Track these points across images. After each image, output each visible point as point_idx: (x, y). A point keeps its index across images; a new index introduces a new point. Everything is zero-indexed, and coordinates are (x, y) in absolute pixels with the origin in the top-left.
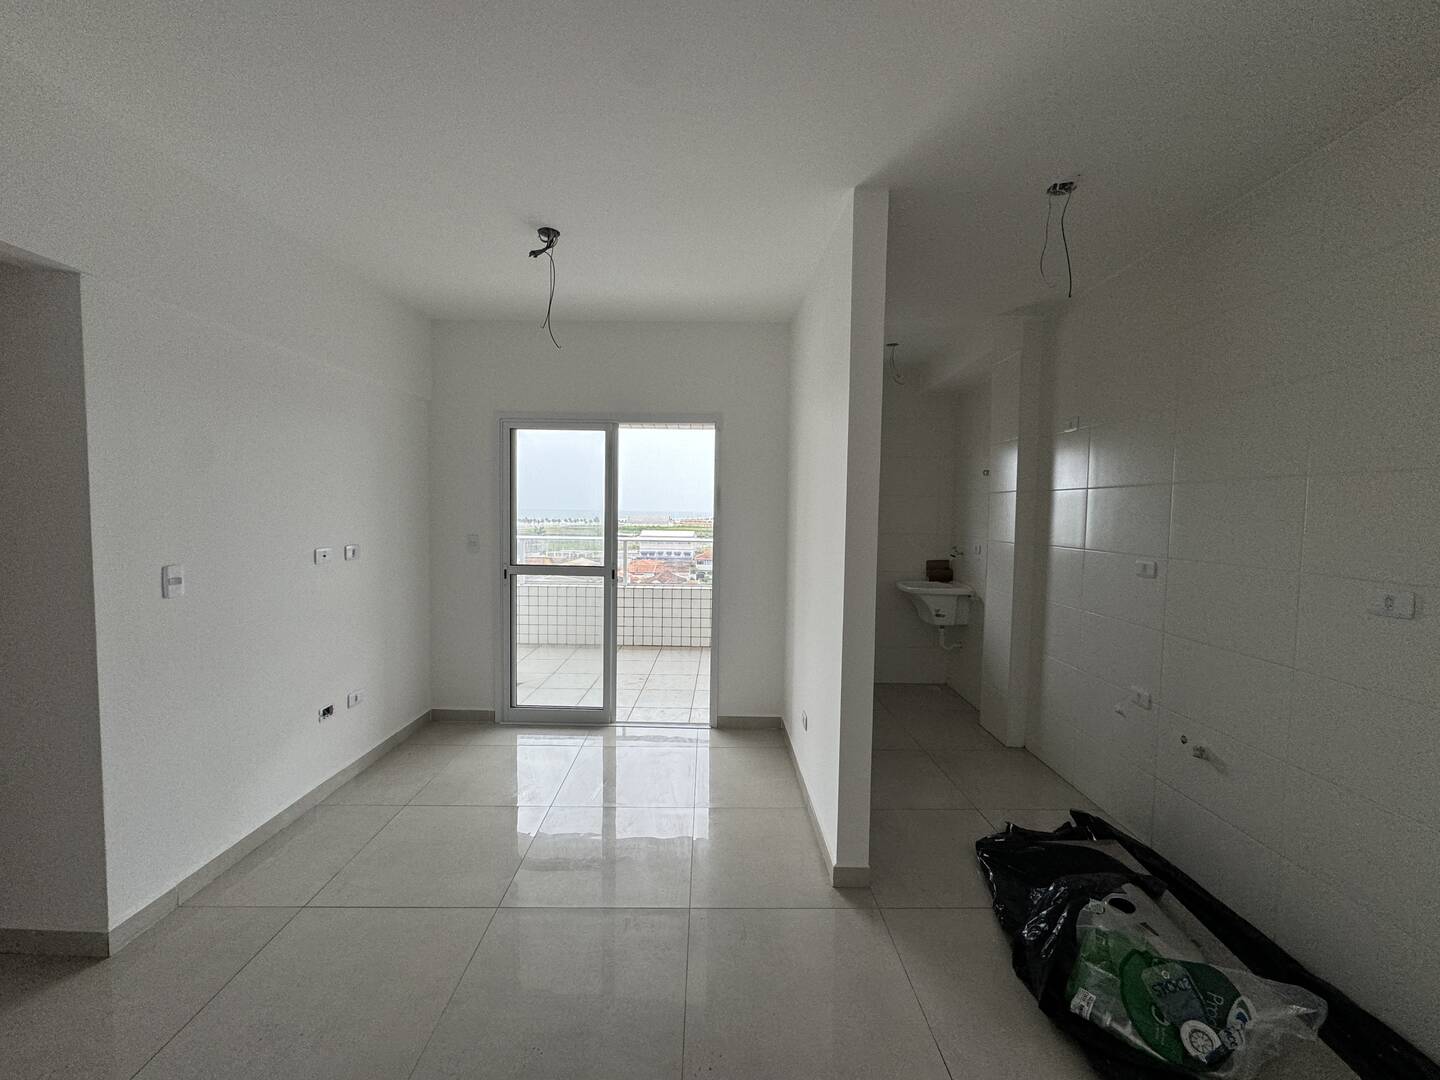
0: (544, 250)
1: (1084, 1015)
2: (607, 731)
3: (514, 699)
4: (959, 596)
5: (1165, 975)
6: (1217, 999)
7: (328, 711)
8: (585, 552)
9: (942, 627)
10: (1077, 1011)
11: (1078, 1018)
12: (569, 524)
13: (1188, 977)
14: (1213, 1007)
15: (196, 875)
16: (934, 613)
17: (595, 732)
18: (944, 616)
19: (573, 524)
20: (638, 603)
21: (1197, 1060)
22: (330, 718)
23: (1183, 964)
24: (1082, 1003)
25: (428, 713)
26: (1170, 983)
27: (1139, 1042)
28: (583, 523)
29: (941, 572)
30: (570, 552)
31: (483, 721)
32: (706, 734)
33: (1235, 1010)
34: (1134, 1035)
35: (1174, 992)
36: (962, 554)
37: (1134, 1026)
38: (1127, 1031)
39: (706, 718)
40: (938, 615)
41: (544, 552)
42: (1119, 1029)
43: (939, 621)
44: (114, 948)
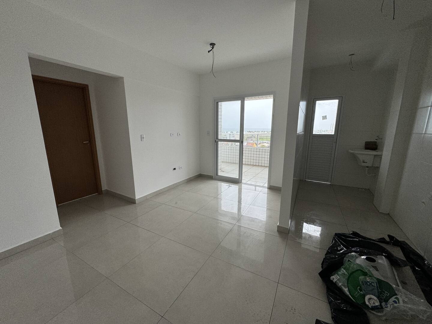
0: (211, 50)
1: (334, 281)
2: (240, 184)
3: (218, 174)
4: (375, 156)
5: (368, 279)
6: (387, 293)
7: (175, 169)
8: (266, 142)
9: (367, 167)
10: (332, 280)
11: (332, 281)
12: (262, 133)
13: (376, 283)
14: (384, 295)
15: (150, 194)
16: (362, 161)
17: (236, 184)
18: (367, 163)
19: (264, 133)
20: (261, 153)
21: (367, 306)
22: (175, 170)
23: (378, 279)
24: (335, 278)
25: (199, 174)
26: (369, 282)
27: (348, 293)
28: (267, 133)
29: (372, 146)
30: (262, 141)
31: (210, 178)
32: (266, 190)
33: (393, 299)
34: (347, 291)
35: (369, 285)
36: (382, 139)
37: (348, 289)
38: (346, 290)
39: (266, 185)
40: (363, 162)
41: (254, 141)
42: (343, 288)
43: (363, 164)
44: (137, 202)
